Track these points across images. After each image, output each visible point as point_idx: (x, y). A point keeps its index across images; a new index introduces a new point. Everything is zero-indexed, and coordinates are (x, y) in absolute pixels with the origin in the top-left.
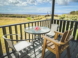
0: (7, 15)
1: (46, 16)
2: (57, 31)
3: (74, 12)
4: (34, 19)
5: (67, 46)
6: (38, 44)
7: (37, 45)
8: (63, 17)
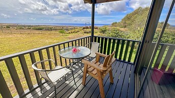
0: (29, 26)
1: (84, 28)
2: (99, 52)
3: (116, 23)
4: (68, 32)
5: (109, 70)
6: (77, 67)
7: (76, 69)
8: (104, 29)
